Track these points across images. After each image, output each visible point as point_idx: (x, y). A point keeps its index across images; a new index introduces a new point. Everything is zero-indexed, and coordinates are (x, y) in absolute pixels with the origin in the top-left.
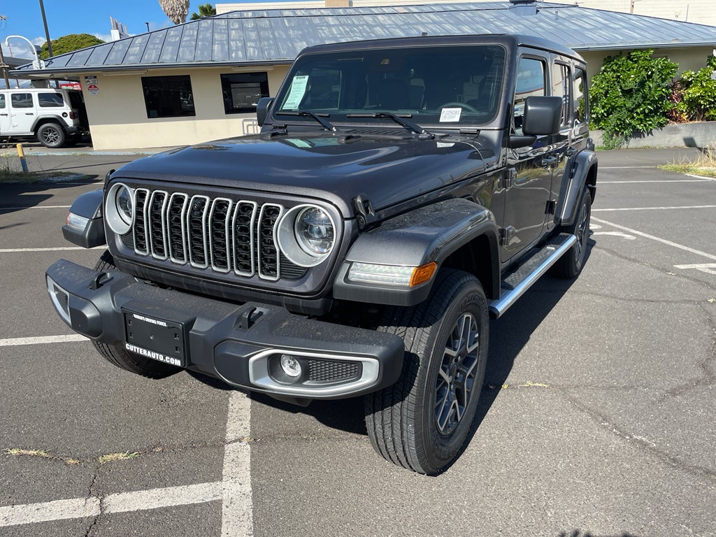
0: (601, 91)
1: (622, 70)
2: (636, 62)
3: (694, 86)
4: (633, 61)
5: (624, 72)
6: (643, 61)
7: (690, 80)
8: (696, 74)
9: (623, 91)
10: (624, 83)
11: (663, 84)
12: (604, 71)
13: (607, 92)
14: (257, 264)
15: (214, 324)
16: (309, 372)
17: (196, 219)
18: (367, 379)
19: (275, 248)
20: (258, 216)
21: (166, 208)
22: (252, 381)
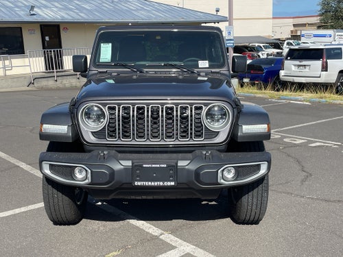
14: (191, 134)
15: (189, 162)
16: (239, 173)
17: (155, 116)
18: (263, 171)
19: (202, 125)
20: (191, 111)
21: (133, 113)
22: (219, 181)
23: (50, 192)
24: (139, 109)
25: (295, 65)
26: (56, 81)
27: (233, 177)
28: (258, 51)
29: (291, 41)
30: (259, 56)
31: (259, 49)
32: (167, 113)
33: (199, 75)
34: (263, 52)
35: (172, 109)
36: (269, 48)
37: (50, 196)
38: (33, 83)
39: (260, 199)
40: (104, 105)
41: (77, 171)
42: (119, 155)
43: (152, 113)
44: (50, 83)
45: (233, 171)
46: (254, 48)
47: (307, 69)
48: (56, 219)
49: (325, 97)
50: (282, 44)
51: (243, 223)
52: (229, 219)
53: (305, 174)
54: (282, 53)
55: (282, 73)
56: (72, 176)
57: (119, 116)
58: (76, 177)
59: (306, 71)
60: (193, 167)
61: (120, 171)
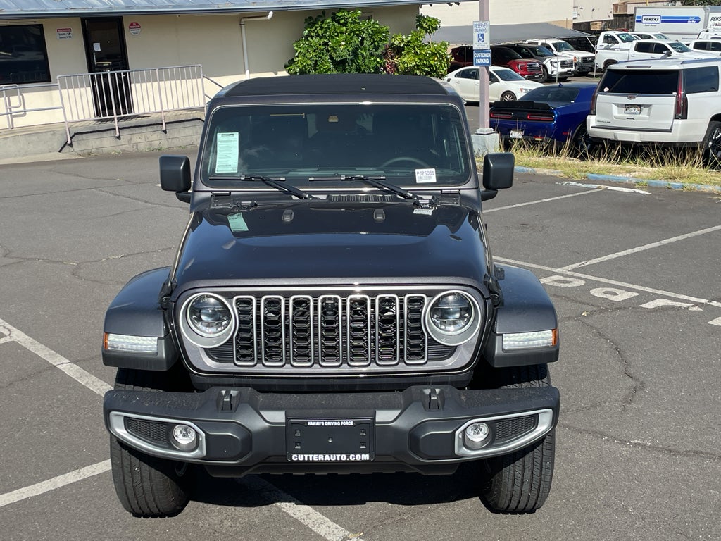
0: (309, 62)
1: (330, 35)
2: (344, 25)
3: (408, 53)
4: (339, 24)
5: (333, 37)
6: (351, 23)
7: (402, 45)
8: (407, 38)
9: (334, 62)
10: (335, 52)
11: (377, 53)
12: (308, 36)
13: (316, 64)
14: (402, 351)
15: (398, 412)
16: (497, 433)
17: (330, 318)
18: (542, 427)
19: (423, 333)
20: (402, 307)
21: (287, 311)
22: (456, 452)
23: (126, 463)
24: (298, 303)
25: (619, 105)
26: (119, 138)
27: (484, 441)
28: (543, 56)
29: (614, 33)
30: (545, 67)
31: (545, 52)
32: (354, 312)
33: (417, 205)
34: (554, 59)
35: (362, 303)
36: (566, 48)
37: (127, 470)
38: (71, 145)
39: (537, 472)
40: (229, 296)
41: (178, 431)
42: (261, 398)
43: (324, 313)
44: (106, 143)
45: (484, 428)
46: (533, 50)
47: (644, 114)
48: (138, 510)
49: (681, 177)
50: (594, 41)
51: (505, 512)
52: (476, 500)
53: (631, 382)
54: (593, 58)
55: (592, 121)
56: (169, 442)
57: (258, 317)
58: (177, 443)
59: (642, 118)
60: (405, 423)
61: (263, 433)
